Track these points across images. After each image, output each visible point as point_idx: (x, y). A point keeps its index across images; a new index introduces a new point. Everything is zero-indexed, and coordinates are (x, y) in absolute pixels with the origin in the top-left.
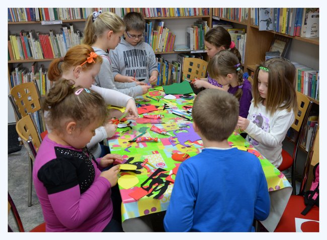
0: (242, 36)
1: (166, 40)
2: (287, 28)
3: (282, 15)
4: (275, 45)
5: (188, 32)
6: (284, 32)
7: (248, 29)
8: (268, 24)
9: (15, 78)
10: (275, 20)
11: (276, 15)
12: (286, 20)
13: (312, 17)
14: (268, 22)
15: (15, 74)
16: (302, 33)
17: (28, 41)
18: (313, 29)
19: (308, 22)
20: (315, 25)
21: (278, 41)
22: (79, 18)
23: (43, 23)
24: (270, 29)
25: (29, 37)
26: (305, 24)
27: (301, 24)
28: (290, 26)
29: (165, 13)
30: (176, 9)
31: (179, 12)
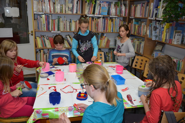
0: (142, 42)
1: (106, 42)
2: (166, 39)
3: (163, 34)
4: (157, 46)
5: (116, 39)
6: (164, 41)
7: (146, 39)
8: (156, 38)
9: (38, 56)
10: (159, 36)
11: (160, 34)
12: (165, 36)
13: (178, 35)
14: (156, 36)
15: (38, 54)
16: (173, 42)
17: (44, 39)
18: (178, 40)
19: (175, 37)
20: (178, 39)
21: (159, 45)
22: (69, 30)
23: (52, 32)
24: (157, 40)
25: (44, 38)
26: (174, 38)
27: (172, 38)
28: (167, 39)
29: (107, 30)
30: (112, 29)
31: (113, 30)
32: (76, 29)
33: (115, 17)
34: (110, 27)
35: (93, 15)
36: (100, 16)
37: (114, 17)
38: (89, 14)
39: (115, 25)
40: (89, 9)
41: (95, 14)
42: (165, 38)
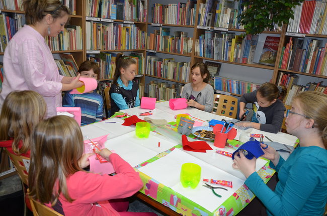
6: (232, 61)
11: (225, 50)
12: (234, 54)
27: (247, 56)
29: (120, 47)
30: (127, 44)
31: (128, 47)
32: (71, 48)
33: (131, 22)
34: (124, 40)
35: (99, 19)
36: (110, 21)
37: (129, 22)
38: (91, 16)
39: (131, 36)
40: (92, 6)
41: (102, 17)
42: (235, 57)
